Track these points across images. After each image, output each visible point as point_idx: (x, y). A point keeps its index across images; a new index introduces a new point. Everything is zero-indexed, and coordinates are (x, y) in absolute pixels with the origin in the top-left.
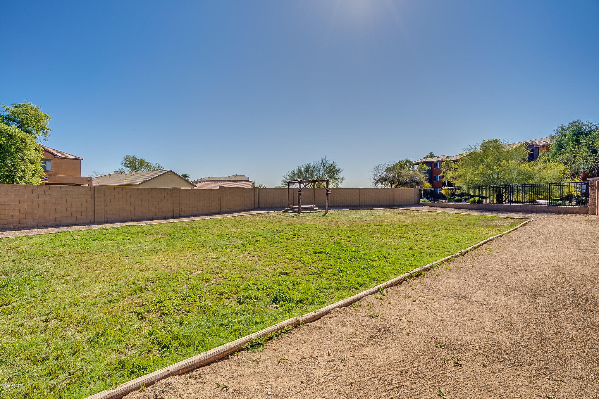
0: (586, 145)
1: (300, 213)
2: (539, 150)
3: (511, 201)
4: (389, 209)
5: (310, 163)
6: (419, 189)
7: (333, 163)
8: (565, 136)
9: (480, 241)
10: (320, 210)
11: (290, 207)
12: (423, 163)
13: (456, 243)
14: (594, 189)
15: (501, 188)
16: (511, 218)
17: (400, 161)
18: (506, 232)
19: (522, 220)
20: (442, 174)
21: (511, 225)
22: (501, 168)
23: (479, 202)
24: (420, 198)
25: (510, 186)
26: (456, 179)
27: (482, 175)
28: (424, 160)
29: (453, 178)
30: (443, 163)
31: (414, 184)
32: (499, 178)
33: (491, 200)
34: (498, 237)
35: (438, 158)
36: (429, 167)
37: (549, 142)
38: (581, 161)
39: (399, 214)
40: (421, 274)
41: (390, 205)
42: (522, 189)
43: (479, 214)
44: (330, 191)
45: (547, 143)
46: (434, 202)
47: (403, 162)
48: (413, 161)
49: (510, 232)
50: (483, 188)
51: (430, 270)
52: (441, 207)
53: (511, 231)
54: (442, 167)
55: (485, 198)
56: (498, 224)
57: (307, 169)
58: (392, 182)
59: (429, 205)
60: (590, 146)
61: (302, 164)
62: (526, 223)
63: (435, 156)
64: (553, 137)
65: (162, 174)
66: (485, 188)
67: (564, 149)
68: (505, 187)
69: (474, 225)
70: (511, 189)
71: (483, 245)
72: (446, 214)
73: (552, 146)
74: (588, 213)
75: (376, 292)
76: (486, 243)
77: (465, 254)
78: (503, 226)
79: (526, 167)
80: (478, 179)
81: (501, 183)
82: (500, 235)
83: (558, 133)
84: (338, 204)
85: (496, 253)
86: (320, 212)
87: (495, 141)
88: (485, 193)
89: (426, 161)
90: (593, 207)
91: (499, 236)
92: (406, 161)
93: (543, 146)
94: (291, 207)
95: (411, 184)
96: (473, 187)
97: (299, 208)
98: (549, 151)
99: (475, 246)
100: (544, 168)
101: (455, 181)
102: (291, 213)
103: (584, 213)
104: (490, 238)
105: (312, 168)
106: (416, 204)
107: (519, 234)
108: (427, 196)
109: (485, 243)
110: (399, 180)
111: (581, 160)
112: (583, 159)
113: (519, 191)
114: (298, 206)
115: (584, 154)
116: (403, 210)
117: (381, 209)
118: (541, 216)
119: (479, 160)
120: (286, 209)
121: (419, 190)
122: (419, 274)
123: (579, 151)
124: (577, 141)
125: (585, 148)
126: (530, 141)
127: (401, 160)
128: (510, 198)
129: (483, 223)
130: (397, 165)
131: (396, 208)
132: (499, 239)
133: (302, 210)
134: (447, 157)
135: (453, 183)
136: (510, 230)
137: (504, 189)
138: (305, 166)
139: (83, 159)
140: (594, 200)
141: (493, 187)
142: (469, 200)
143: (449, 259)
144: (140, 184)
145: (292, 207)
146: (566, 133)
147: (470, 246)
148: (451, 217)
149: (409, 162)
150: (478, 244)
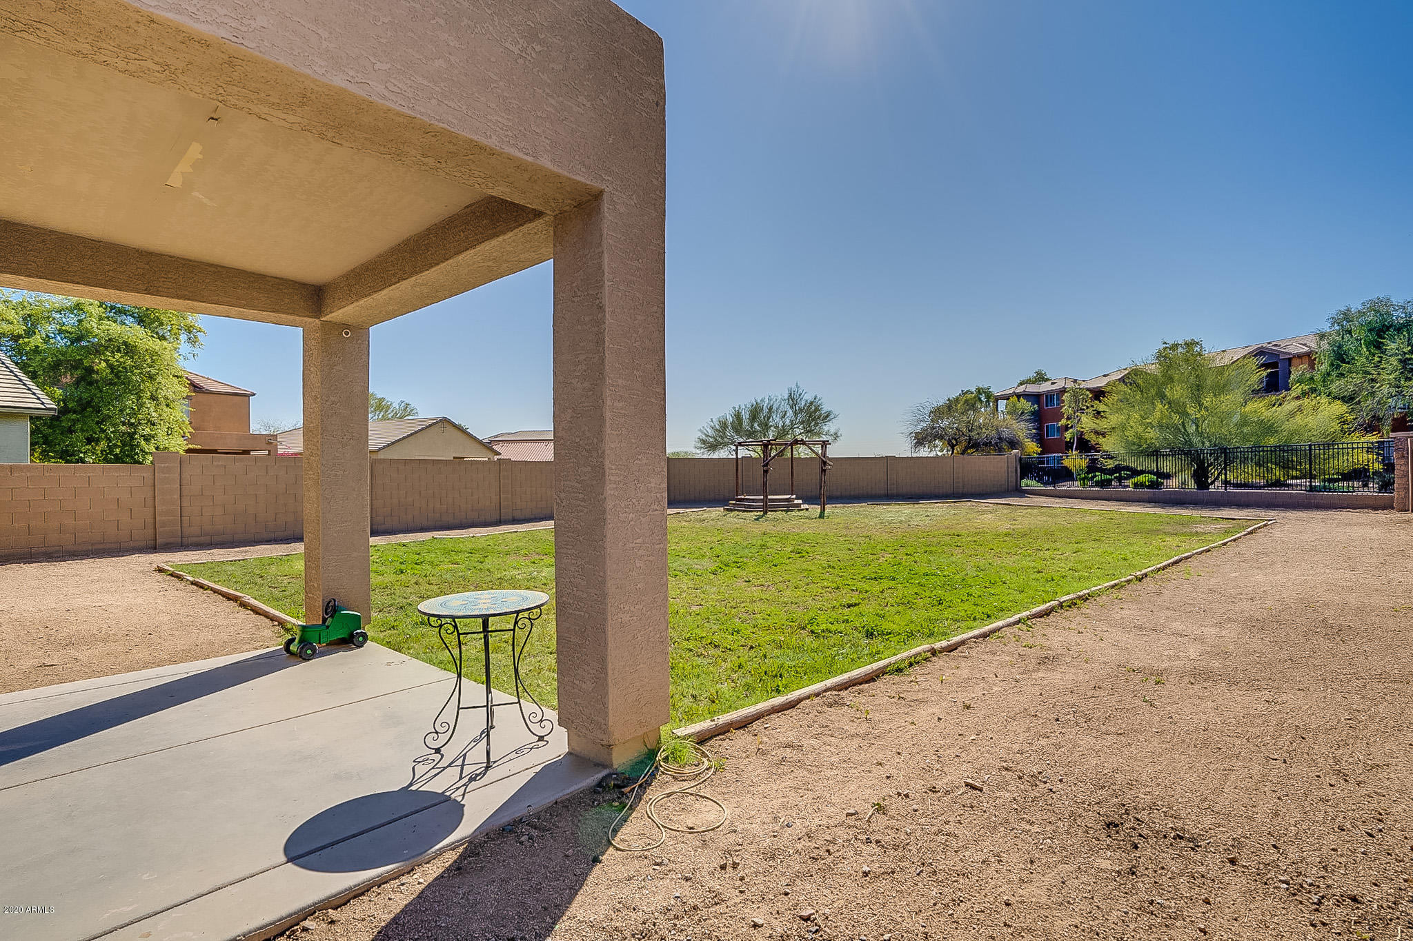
0: (1397, 355)
1: (765, 513)
2: (1290, 365)
3: (1226, 482)
4: (955, 502)
5: (763, 400)
6: (1018, 459)
7: (815, 398)
8: (1350, 332)
9: (1168, 558)
10: (806, 506)
11: (741, 499)
12: (1019, 396)
13: (1122, 563)
14: (1404, 457)
15: (1203, 456)
16: (1226, 519)
17: (962, 391)
18: (1217, 544)
19: (1249, 523)
20: (1063, 422)
21: (1227, 532)
22: (1203, 412)
23: (1154, 485)
24: (1021, 479)
25: (1224, 450)
26: (1104, 435)
27: (1161, 426)
28: (1021, 389)
29: (1097, 433)
30: (1066, 397)
31: (1004, 445)
32: (1200, 434)
33: (1180, 481)
34: (1201, 553)
35: (1053, 383)
36: (1033, 404)
37: (1314, 345)
38: (1386, 391)
39: (984, 512)
40: (1076, 604)
41: (953, 494)
42: (1250, 456)
43: (1158, 510)
44: (831, 463)
45: (1309, 347)
46: (1054, 487)
47: (972, 393)
48: (996, 391)
49: (1224, 544)
50: (1163, 455)
51: (1089, 599)
52: (1070, 498)
53: (1228, 542)
54: (1065, 406)
55: (1168, 476)
56: (1199, 530)
57: (755, 413)
58: (954, 442)
59: (1042, 492)
60: (1407, 356)
61: (743, 401)
62: (1259, 528)
63: (1047, 380)
64: (1322, 336)
65: (427, 427)
66: (1169, 455)
67: (1348, 363)
68: (1214, 453)
69: (1150, 532)
70: (1225, 456)
71: (1173, 565)
72: (1085, 511)
73: (1320, 357)
74: (1393, 508)
75: (1018, 622)
76: (1178, 563)
77: (1143, 578)
78: (1210, 533)
79: (1260, 408)
80: (1152, 435)
81: (1203, 443)
82: (1205, 548)
83: (1336, 325)
84: (839, 493)
85: (1199, 577)
86: (807, 509)
87: (1190, 344)
88: (1167, 466)
89: (1024, 391)
90: (1402, 494)
91: (1204, 551)
92: (979, 391)
93: (1300, 356)
94: (744, 499)
95: (997, 446)
96: (1142, 453)
97: (765, 500)
98: (1314, 369)
99: (1158, 566)
100: (1300, 409)
101: (1101, 440)
102: (744, 511)
103: (1384, 508)
104: (1186, 555)
105: (766, 410)
106: (1011, 491)
107: (1242, 547)
108: (1038, 474)
109: (1176, 562)
110: (969, 436)
111: (1386, 389)
112: (1390, 387)
113: (1244, 461)
114: (762, 497)
115: (1392, 376)
116: (987, 505)
117: (937, 503)
118: (1292, 515)
119: (1153, 392)
120: (734, 504)
121: (1018, 461)
122: (1072, 604)
123: (1383, 369)
124: (1378, 346)
125: (1394, 361)
126: (1269, 343)
127: (965, 390)
128: (1223, 477)
129: (1168, 529)
130: (957, 400)
131: (970, 501)
132: (1203, 557)
133: (771, 506)
134: (1075, 381)
135: (1096, 444)
136: (1225, 541)
137: (1210, 456)
138: (749, 406)
139: (254, 394)
140: (1405, 479)
141: (1187, 454)
142: (1130, 482)
143: (1116, 585)
144: (380, 449)
145: (746, 499)
146: (1354, 326)
147: (1149, 567)
148: (1096, 517)
149: (984, 393)
150: (1165, 563)
